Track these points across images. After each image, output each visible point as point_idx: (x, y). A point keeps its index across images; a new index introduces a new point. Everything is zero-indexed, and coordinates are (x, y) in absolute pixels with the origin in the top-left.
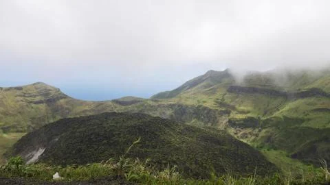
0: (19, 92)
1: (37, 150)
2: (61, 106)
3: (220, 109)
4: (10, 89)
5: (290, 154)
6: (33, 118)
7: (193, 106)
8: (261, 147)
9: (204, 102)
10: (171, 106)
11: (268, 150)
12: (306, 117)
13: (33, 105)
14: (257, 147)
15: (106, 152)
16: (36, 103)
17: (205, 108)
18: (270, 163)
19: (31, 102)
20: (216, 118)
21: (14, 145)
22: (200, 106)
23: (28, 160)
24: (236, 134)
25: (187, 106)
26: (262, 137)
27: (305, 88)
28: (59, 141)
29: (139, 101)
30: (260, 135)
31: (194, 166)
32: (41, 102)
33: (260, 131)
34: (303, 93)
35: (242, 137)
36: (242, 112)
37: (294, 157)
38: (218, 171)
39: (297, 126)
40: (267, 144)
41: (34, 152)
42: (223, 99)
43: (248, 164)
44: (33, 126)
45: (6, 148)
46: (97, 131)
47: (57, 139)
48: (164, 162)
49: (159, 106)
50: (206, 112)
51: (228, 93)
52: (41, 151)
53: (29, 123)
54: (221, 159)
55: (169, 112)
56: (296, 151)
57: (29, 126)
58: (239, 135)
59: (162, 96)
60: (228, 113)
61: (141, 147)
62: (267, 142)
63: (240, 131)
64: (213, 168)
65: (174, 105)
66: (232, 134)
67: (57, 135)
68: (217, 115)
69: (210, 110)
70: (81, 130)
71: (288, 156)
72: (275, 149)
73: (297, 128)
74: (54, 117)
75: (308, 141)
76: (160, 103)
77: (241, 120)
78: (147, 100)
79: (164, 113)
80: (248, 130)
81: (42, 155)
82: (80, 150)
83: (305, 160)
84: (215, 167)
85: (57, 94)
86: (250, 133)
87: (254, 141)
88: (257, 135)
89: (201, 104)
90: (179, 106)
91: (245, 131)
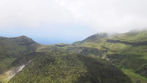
0: (14, 40)
2: (33, 46)
3: (103, 50)
4: (11, 38)
6: (20, 52)
7: (91, 48)
8: (121, 68)
9: (96, 46)
10: (81, 48)
11: (124, 69)
12: (142, 55)
13: (20, 46)
14: (119, 67)
15: (52, 68)
17: (96, 49)
18: (125, 75)
20: (101, 54)
21: (12, 63)
22: (94, 48)
23: (18, 70)
24: (110, 61)
25: (88, 48)
26: (122, 63)
27: (142, 41)
29: (67, 45)
30: (121, 62)
31: (91, 75)
32: (23, 45)
33: (121, 60)
34: (141, 43)
36: (113, 51)
37: (136, 72)
38: (101, 78)
39: (138, 58)
40: (124, 66)
41: (20, 67)
42: (104, 45)
43: (115, 75)
44: (20, 55)
45: (8, 64)
46: (48, 58)
47: (30, 61)
49: (76, 48)
50: (96, 51)
51: (107, 43)
52: (23, 66)
53: (18, 54)
54: (103, 72)
55: (80, 50)
56: (138, 70)
58: (111, 61)
59: (77, 42)
60: (107, 51)
61: (67, 66)
63: (112, 60)
64: (99, 76)
65: (82, 47)
67: (31, 59)
69: (98, 50)
70: (41, 57)
71: (133, 72)
72: (128, 69)
73: (138, 59)
74: (29, 51)
75: (143, 65)
76: (76, 46)
77: (112, 55)
78: (70, 45)
79: (78, 51)
80: (116, 60)
81: (24, 68)
82: (40, 66)
83: (141, 74)
85: (31, 41)
86: (116, 61)
87: (118, 65)
88: (120, 62)
89: (94, 47)
90: (84, 48)
91: (114, 60)
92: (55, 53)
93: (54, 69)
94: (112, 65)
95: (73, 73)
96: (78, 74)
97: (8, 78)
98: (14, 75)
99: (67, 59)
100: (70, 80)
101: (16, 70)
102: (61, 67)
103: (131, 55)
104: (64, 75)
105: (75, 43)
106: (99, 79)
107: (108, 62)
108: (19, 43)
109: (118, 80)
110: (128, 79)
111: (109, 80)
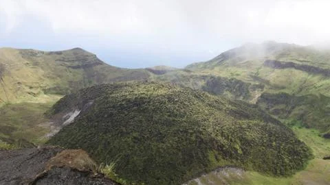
0: (58, 57)
1: (74, 112)
2: (97, 71)
3: (253, 83)
4: (51, 53)
5: (323, 134)
6: (71, 82)
7: (225, 79)
8: (293, 125)
9: (238, 75)
10: (204, 77)
11: (300, 128)
13: (71, 70)
14: (288, 124)
15: (136, 119)
16: (74, 68)
17: (238, 82)
18: (299, 141)
19: (70, 67)
20: (248, 92)
21: (54, 106)
22: (233, 79)
23: (65, 120)
24: (268, 109)
25: (220, 78)
26: (295, 115)
28: (93, 105)
29: (172, 71)
30: (293, 113)
31: (219, 138)
32: (78, 67)
33: (293, 108)
35: (273, 113)
36: (277, 88)
37: (326, 137)
40: (299, 122)
41: (70, 114)
42: (258, 73)
43: (275, 141)
44: (71, 89)
45: (46, 108)
46: (128, 97)
47: (91, 103)
48: (191, 131)
49: (191, 77)
50: (238, 85)
51: (263, 67)
52: (77, 113)
53: (67, 86)
54: (247, 133)
55: (202, 83)
57: (68, 89)
58: (271, 110)
59: (197, 65)
60: (262, 87)
61: (169, 116)
62: (300, 119)
63: (272, 107)
64: (238, 141)
65: (206, 76)
66: (263, 109)
67: (91, 99)
68: (250, 90)
69: (243, 83)
70: (114, 95)
71: (320, 136)
72: (308, 127)
74: (90, 82)
76: (192, 73)
77: (274, 95)
78: (181, 70)
79: (196, 84)
80: (282, 106)
81: (78, 116)
82: (111, 115)
84: (241, 141)
85: (93, 60)
86: (282, 110)
87: (286, 118)
88: (290, 112)
89: (235, 77)
90: (212, 77)
91: (276, 107)
92: (145, 88)
93: (141, 121)
94: (271, 118)
95: (181, 132)
96: (191, 134)
97: (45, 136)
98: (57, 131)
99: (169, 101)
100: (172, 146)
101: (61, 123)
102: (156, 117)
104: (161, 134)
105: (192, 66)
106: (237, 147)
107: (263, 111)
108: (68, 64)
109: (279, 152)
110: (304, 150)
111: (260, 150)
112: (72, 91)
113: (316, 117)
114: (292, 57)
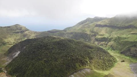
0: (9, 29)
1: (17, 52)
2: (26, 34)
3: (92, 34)
4: (5, 27)
5: (120, 52)
6: (15, 39)
7: (81, 33)
8: (108, 49)
9: (85, 31)
10: (72, 33)
11: (111, 51)
12: (127, 37)
13: (15, 34)
15: (45, 52)
17: (86, 34)
18: (111, 56)
19: (14, 33)
20: (90, 38)
21: (8, 50)
22: (83, 33)
23: (14, 56)
24: (98, 44)
25: (78, 33)
26: (109, 45)
27: (127, 25)
29: (59, 31)
31: (80, 57)
32: (18, 32)
33: (108, 43)
34: (126, 27)
35: (100, 46)
36: (101, 35)
37: (121, 53)
38: (90, 59)
39: (123, 40)
40: (111, 48)
42: (93, 30)
43: (102, 56)
44: (15, 42)
45: (5, 51)
46: (41, 44)
47: (25, 48)
48: (68, 56)
49: (67, 33)
51: (95, 27)
52: (19, 52)
54: (91, 54)
55: (71, 36)
56: (122, 51)
57: (14, 43)
60: (95, 35)
61: (59, 50)
62: (111, 47)
63: (100, 43)
64: (88, 58)
66: (96, 44)
67: (25, 46)
68: (91, 37)
69: (88, 34)
70: (34, 43)
71: (119, 53)
72: (114, 50)
74: (24, 39)
75: (127, 47)
77: (100, 38)
78: (62, 31)
79: (69, 36)
80: (103, 43)
81: (19, 54)
82: (34, 52)
83: (126, 54)
84: (89, 58)
85: (24, 29)
86: (104, 44)
87: (105, 47)
88: (107, 45)
90: (75, 33)
91: (102, 43)
92: (48, 39)
93: (47, 54)
95: (64, 56)
96: (68, 57)
97: (5, 63)
98: (11, 61)
99: (58, 44)
100: (61, 63)
101: (12, 56)
102: (53, 51)
103: (116, 38)
104: (55, 58)
106: (87, 60)
108: (14, 31)
109: (104, 61)
110: (113, 59)
111: (96, 61)
112: (16, 43)
113: (117, 46)
114: (106, 22)
